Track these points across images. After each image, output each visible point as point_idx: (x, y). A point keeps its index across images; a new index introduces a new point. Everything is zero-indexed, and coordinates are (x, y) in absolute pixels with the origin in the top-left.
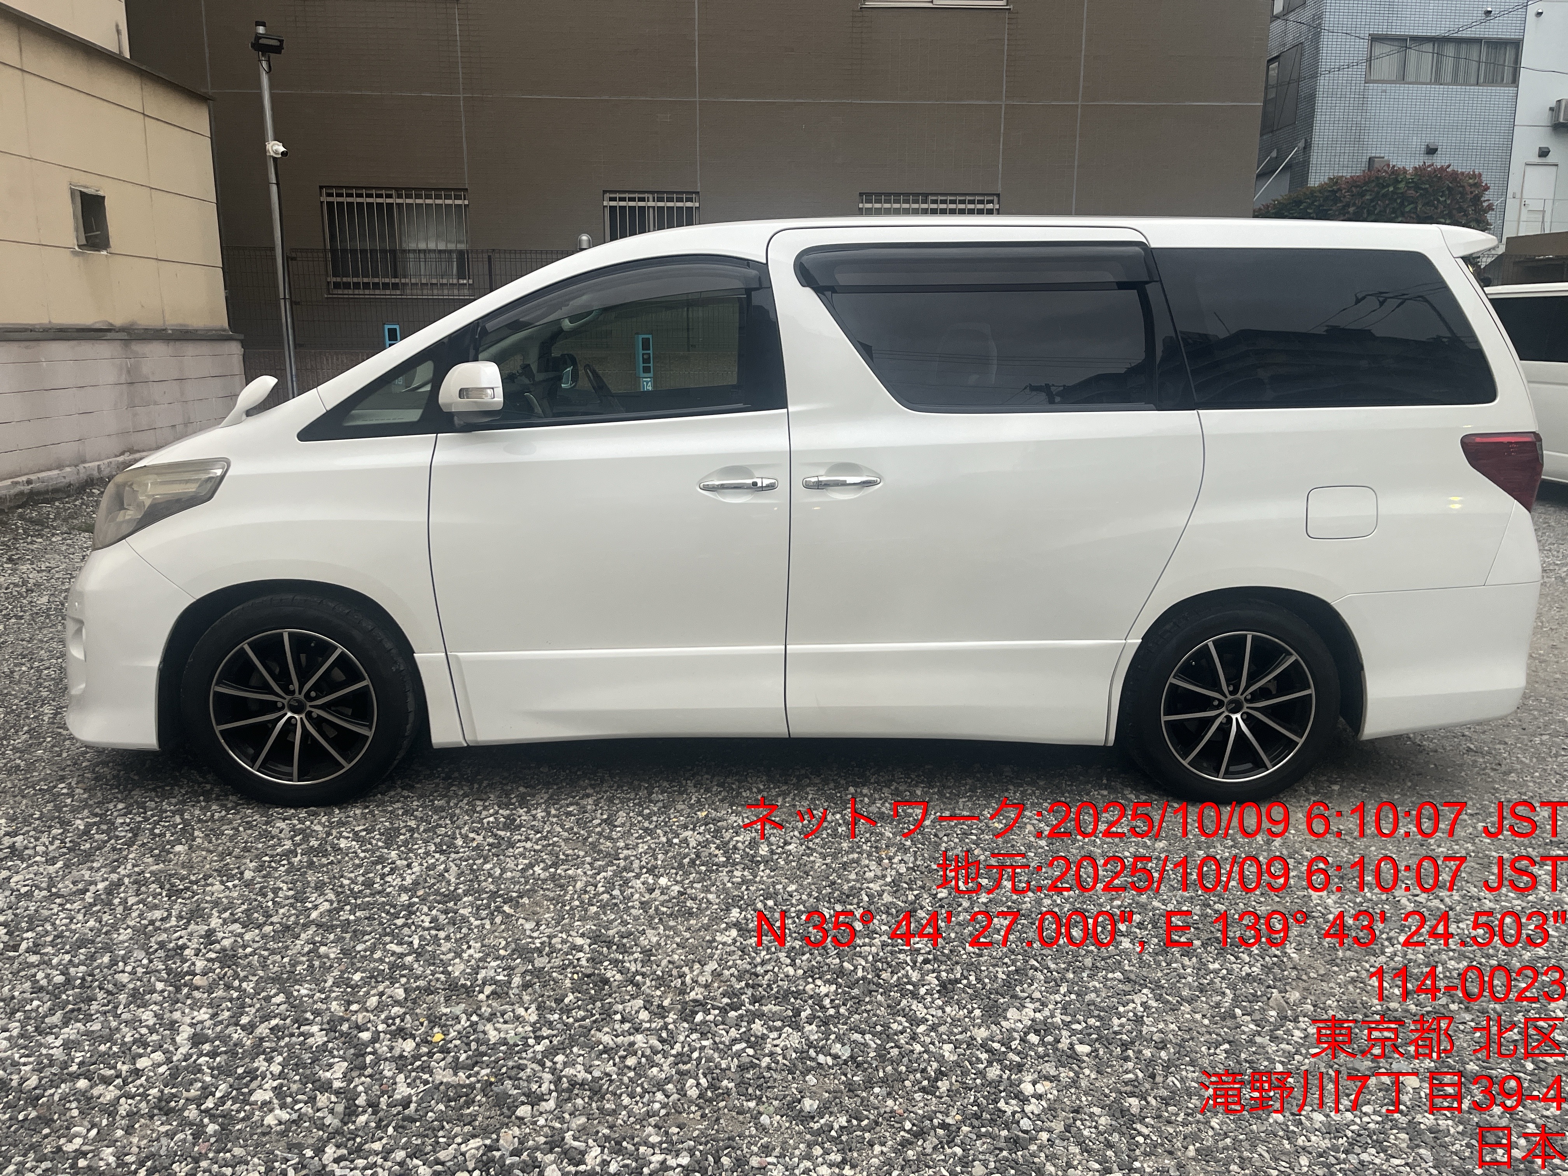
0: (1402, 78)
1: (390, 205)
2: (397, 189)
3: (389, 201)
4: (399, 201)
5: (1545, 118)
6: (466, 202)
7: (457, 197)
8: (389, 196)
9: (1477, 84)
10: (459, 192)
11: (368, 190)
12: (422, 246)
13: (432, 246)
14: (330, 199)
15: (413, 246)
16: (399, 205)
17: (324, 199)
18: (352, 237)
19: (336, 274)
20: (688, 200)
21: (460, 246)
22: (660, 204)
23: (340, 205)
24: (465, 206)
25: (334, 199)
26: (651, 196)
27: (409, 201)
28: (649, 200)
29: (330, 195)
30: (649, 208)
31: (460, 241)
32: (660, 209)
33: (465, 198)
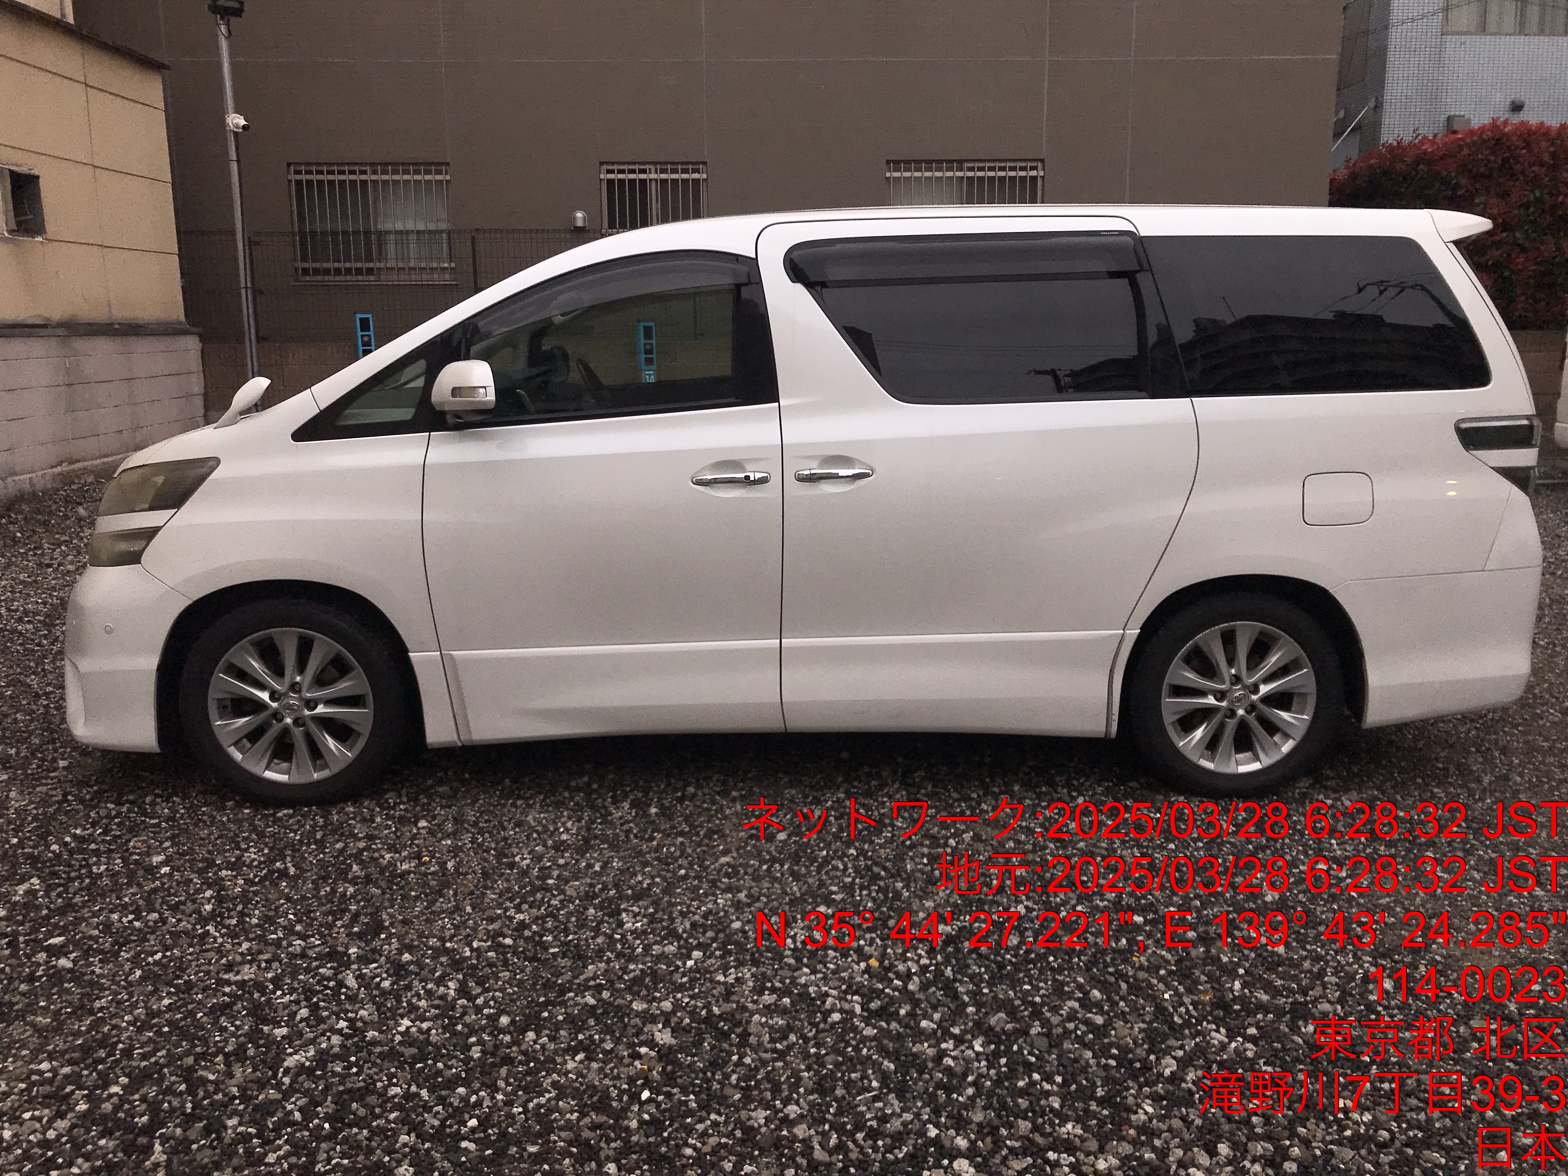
0: (1483, 29)
1: (364, 183)
2: (373, 165)
3: (363, 177)
4: (374, 177)
6: (448, 177)
7: (439, 172)
8: (364, 172)
10: (439, 166)
11: (341, 167)
12: (399, 226)
13: (410, 225)
14: (298, 177)
15: (389, 226)
16: (374, 182)
17: (292, 177)
18: (323, 218)
19: (304, 259)
20: (694, 171)
21: (443, 226)
22: (663, 176)
23: (309, 183)
24: (447, 181)
25: (304, 177)
26: (653, 168)
27: (385, 177)
28: (650, 172)
29: (299, 172)
30: (651, 180)
31: (441, 221)
32: (664, 182)
33: (447, 172)
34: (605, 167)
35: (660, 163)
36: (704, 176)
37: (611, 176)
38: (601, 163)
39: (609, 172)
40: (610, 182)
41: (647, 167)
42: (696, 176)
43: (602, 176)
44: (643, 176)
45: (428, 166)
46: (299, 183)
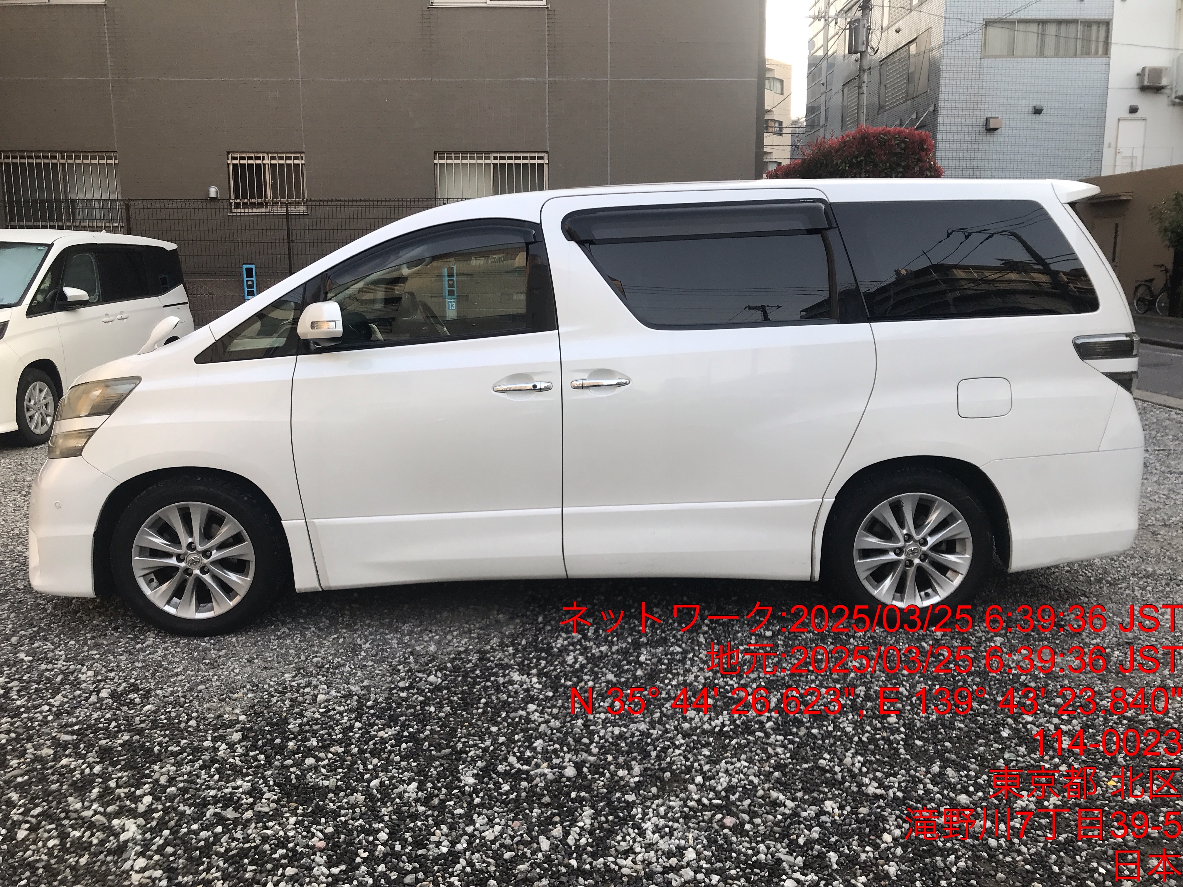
0: (1011, 53)
1: (55, 165)
2: (61, 152)
3: (54, 161)
5: (1134, 83)
6: (117, 162)
7: (109, 158)
8: (55, 158)
9: (1075, 55)
10: (109, 153)
11: (38, 153)
12: (82, 197)
13: (89, 196)
14: (7, 161)
15: (74, 197)
16: (63, 164)
17: (2, 160)
19: (12, 220)
20: (295, 158)
21: (113, 197)
22: (273, 162)
23: (15, 165)
24: (116, 164)
25: (10, 161)
26: (266, 155)
27: (70, 161)
28: (264, 159)
29: (8, 158)
30: (264, 165)
31: (114, 192)
32: (273, 166)
33: (116, 158)
34: (230, 156)
35: (271, 152)
36: (303, 162)
37: (235, 162)
38: (228, 153)
39: (234, 158)
40: (235, 166)
41: (260, 155)
42: (297, 162)
43: (229, 162)
44: (258, 162)
45: (101, 154)
46: (8, 165)
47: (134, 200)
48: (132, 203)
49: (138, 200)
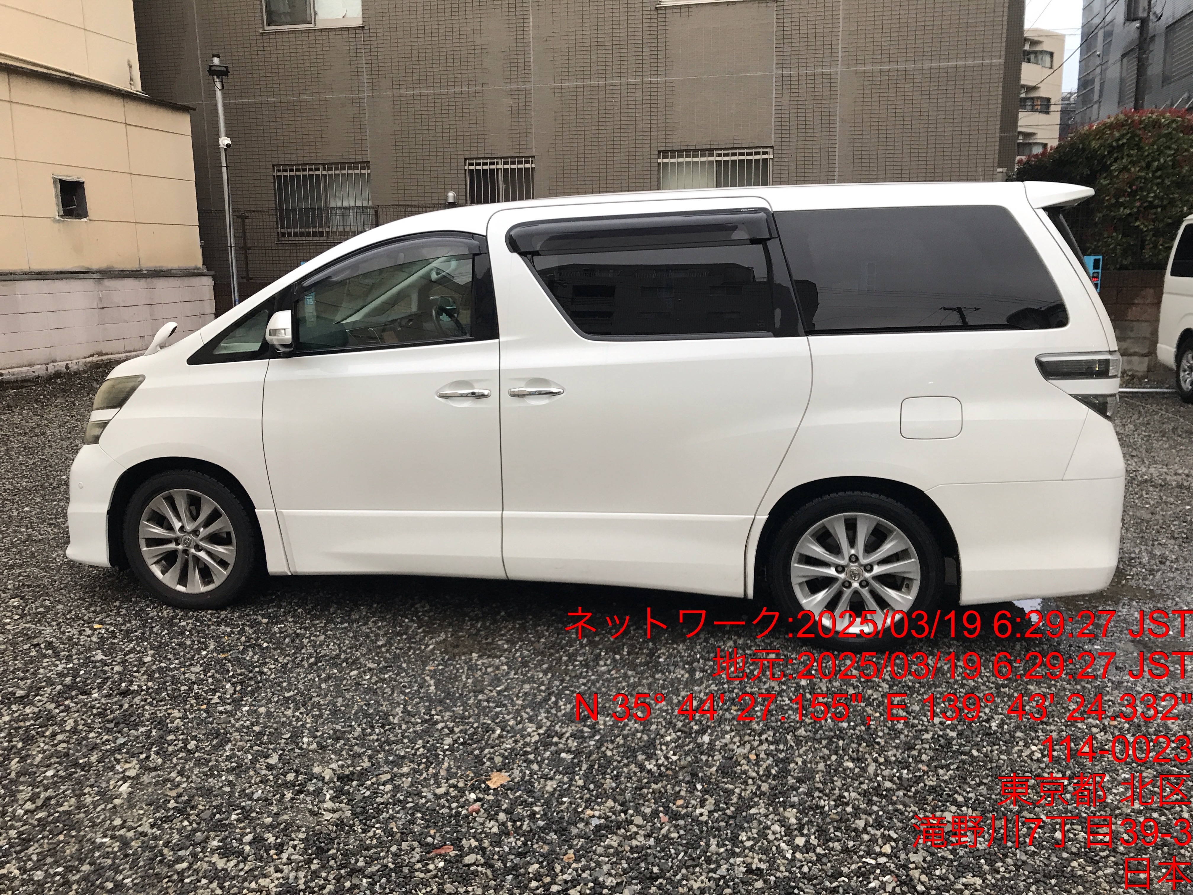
1: (318, 176)
2: (323, 165)
3: (317, 173)
4: (324, 173)
6: (369, 171)
7: (363, 168)
8: (317, 170)
10: (363, 164)
11: (304, 167)
12: (339, 204)
13: (346, 204)
14: (279, 174)
15: (333, 205)
16: (325, 175)
17: (275, 174)
18: (293, 201)
19: (283, 227)
20: (527, 162)
21: (365, 204)
22: (506, 167)
23: (285, 177)
24: (369, 174)
25: (281, 174)
26: (499, 161)
27: (330, 172)
28: (497, 164)
29: (279, 171)
30: (498, 170)
31: (365, 200)
32: (506, 170)
33: (368, 168)
34: (467, 162)
35: (504, 158)
36: (533, 166)
37: (472, 168)
38: (466, 159)
39: (472, 164)
40: (471, 171)
41: (495, 161)
42: (528, 166)
43: (466, 168)
44: (492, 167)
45: (356, 164)
46: (279, 177)
47: (382, 207)
48: (380, 210)
49: (386, 207)
